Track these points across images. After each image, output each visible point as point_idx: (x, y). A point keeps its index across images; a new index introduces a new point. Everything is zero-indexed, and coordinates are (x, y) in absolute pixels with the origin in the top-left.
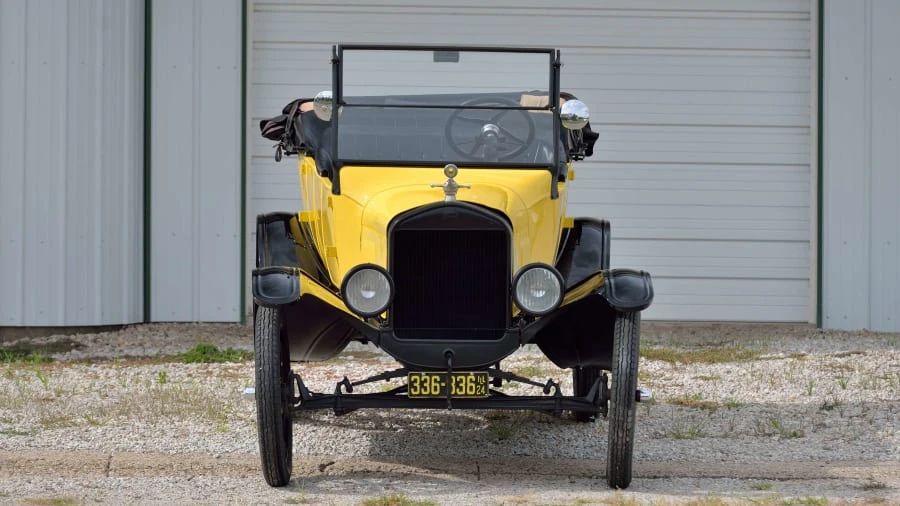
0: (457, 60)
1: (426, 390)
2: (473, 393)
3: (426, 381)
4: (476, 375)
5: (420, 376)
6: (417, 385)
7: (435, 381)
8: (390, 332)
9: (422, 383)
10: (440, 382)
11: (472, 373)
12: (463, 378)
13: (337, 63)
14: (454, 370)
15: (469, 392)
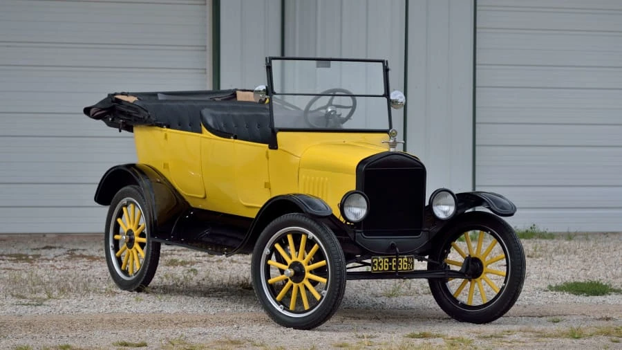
0: (329, 66)
1: (381, 267)
2: (406, 268)
3: (381, 262)
4: (407, 258)
5: (378, 259)
6: (376, 264)
7: (386, 262)
8: (361, 232)
9: (379, 264)
10: (389, 263)
11: (405, 256)
12: (401, 259)
13: (269, 68)
14: (401, 254)
15: (404, 268)
